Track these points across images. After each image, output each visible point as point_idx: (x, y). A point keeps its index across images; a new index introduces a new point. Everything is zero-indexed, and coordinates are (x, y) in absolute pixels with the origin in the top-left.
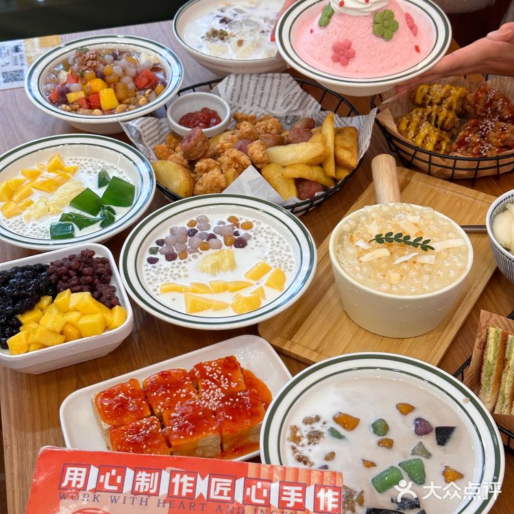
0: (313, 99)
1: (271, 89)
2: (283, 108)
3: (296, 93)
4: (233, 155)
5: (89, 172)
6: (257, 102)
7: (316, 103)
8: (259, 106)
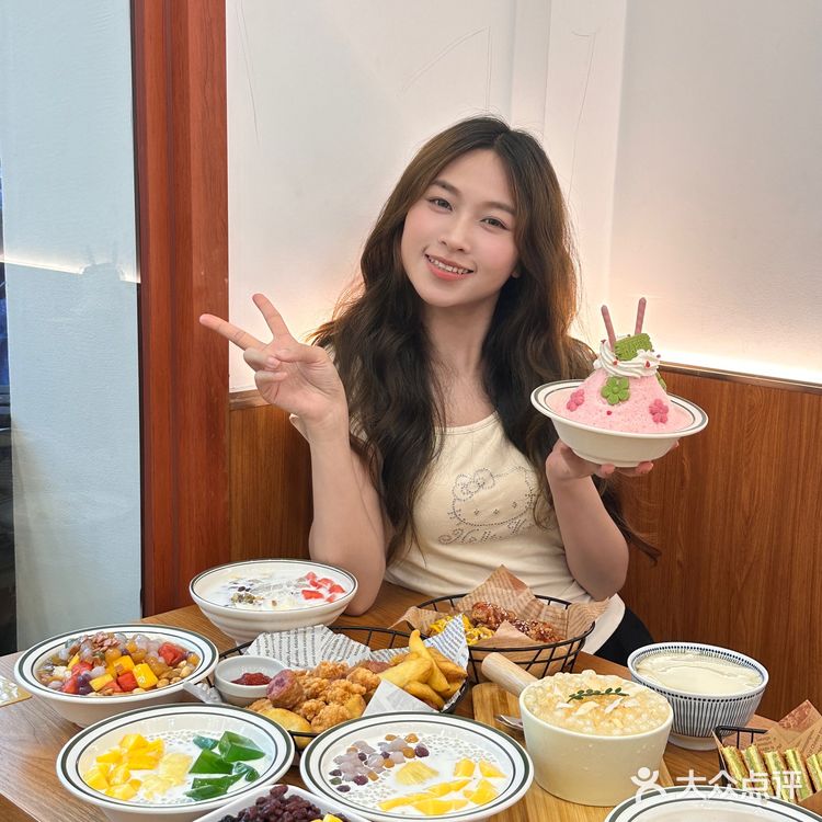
0: (357, 644)
1: (305, 644)
4: (344, 685)
5: (180, 743)
7: (363, 646)
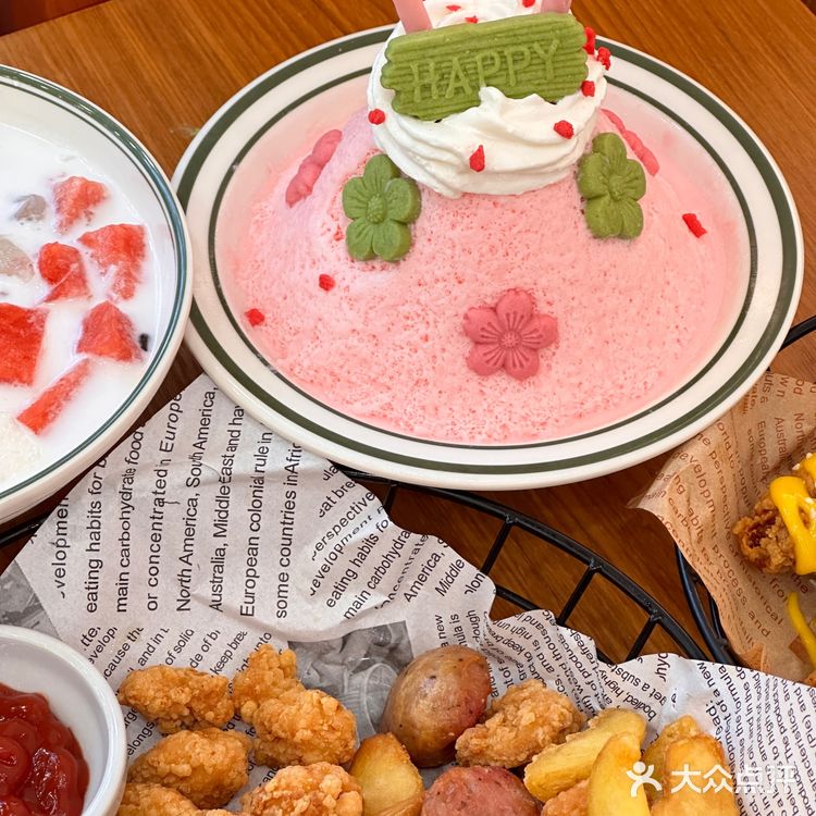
1: (255, 526)
2: (321, 601)
3: (372, 540)
6: (202, 589)
8: (216, 606)
